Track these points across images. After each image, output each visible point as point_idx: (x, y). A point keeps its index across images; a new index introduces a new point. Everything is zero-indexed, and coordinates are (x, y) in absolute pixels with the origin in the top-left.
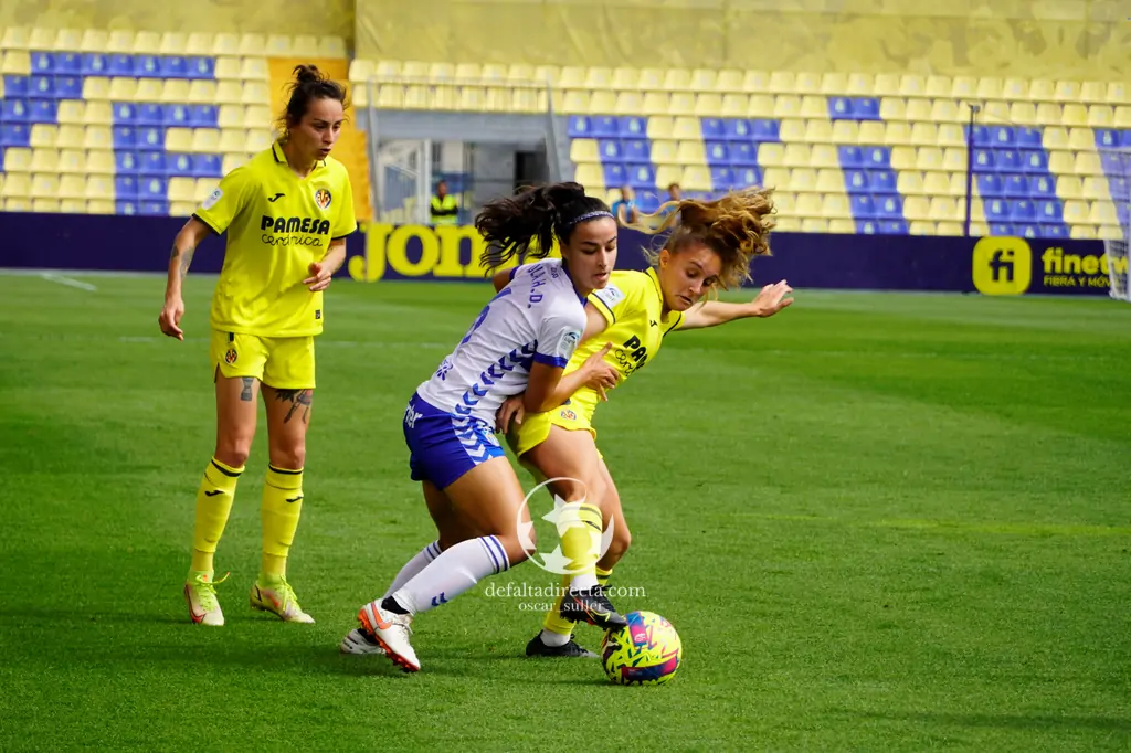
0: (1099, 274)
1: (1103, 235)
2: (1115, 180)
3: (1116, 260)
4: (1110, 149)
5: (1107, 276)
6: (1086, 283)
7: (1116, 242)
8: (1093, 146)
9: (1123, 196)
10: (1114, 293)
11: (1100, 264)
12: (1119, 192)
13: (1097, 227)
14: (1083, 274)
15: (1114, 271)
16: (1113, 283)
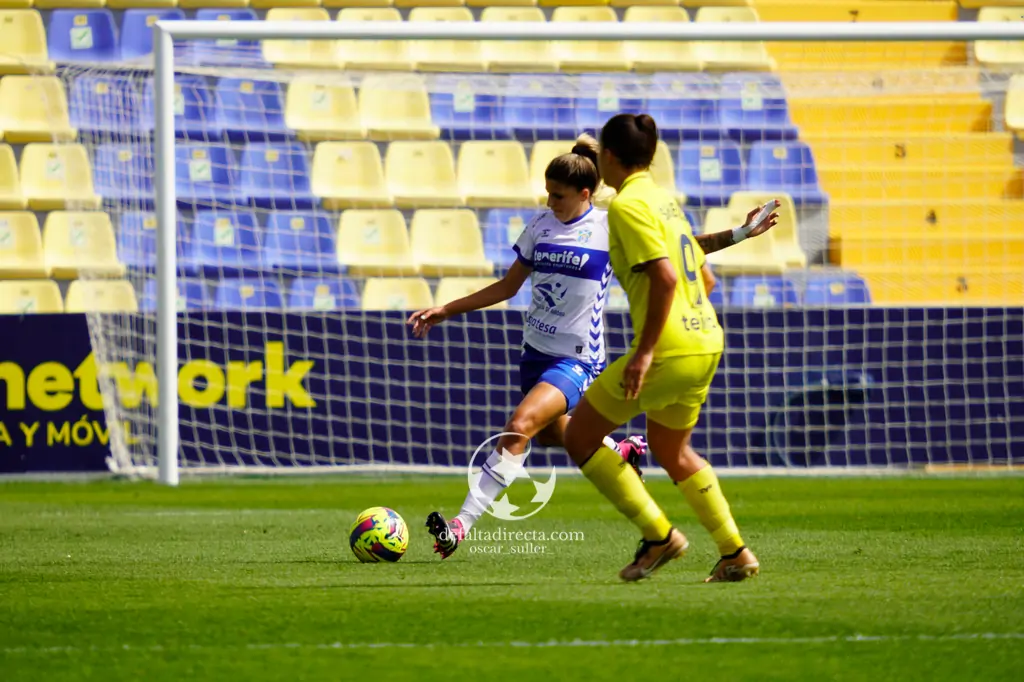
0: (76, 409)
1: (79, 300)
2: (108, 148)
3: (120, 371)
4: (94, 63)
5: (99, 416)
6: (41, 435)
7: (118, 319)
8: (44, 59)
9: (136, 193)
10: (120, 461)
11: (77, 382)
12: (122, 180)
13: (64, 280)
14: (31, 412)
15: (117, 400)
16: (117, 436)
